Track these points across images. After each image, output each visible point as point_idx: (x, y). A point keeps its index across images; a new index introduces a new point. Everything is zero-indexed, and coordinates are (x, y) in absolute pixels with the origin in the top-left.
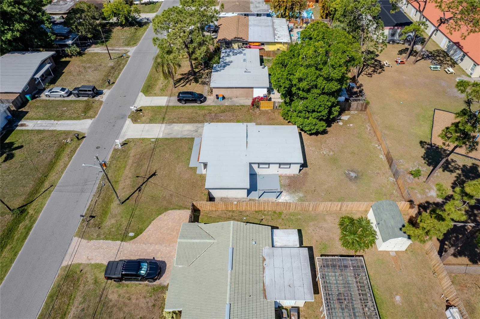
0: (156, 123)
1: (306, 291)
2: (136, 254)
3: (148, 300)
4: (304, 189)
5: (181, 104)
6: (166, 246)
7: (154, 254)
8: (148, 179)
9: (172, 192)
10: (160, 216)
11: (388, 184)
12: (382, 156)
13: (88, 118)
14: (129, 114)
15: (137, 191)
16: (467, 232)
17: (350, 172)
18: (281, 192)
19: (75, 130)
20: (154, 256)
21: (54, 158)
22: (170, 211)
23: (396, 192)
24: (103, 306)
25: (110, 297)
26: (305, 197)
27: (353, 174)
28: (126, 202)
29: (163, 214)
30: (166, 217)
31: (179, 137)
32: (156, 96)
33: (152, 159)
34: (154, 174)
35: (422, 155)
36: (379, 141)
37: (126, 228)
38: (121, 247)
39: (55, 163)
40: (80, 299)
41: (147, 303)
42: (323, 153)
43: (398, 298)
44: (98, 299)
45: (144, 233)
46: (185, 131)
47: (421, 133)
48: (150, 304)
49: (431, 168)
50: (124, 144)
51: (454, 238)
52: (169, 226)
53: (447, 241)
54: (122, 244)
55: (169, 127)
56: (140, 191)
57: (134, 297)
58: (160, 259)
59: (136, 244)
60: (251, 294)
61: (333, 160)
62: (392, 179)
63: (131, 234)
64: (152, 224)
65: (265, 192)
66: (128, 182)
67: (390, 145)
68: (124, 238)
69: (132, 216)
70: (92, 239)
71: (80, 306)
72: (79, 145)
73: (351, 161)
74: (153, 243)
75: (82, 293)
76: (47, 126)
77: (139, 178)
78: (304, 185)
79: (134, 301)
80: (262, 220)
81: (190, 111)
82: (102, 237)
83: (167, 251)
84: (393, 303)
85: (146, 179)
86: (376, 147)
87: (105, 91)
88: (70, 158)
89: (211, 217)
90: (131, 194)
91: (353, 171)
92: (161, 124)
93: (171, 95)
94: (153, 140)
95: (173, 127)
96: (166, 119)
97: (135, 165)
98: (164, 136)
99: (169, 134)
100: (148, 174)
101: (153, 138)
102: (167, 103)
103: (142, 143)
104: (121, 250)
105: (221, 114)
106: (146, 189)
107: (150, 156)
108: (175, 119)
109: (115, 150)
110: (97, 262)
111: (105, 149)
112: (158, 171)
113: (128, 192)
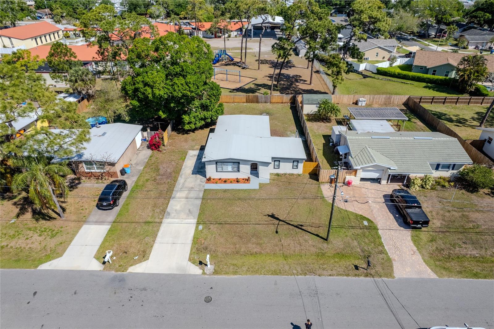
2: (386, 215)
8: (280, 220)
12: (245, 104)
14: (113, 272)
15: (303, 228)
23: (280, 104)
26: (291, 131)
28: (323, 236)
31: (199, 202)
32: (71, 241)
34: (273, 216)
35: (245, 93)
38: (385, 228)
40: (457, 249)
44: (448, 234)
45: (360, 213)
49: (256, 93)
50: (202, 264)
54: (381, 228)
55: (173, 215)
56: (302, 226)
58: (383, 198)
59: (375, 217)
62: (268, 104)
63: (366, 223)
64: (346, 209)
66: (286, 242)
68: (373, 228)
70: (388, 257)
71: (463, 246)
74: (369, 205)
75: (450, 249)
77: (279, 230)
78: (279, 131)
92: (162, 224)
93: (82, 221)
94: (201, 227)
95: (176, 210)
96: (149, 219)
97: (254, 240)
98: (194, 217)
99: (189, 213)
100: (271, 222)
101: (197, 227)
102: (105, 223)
103: (205, 239)
104: (388, 228)
105: (162, 171)
106: (297, 221)
107: (236, 225)
108: (154, 210)
109: (216, 272)
110: (412, 244)
111: (212, 288)
112: (267, 213)
113: (307, 237)
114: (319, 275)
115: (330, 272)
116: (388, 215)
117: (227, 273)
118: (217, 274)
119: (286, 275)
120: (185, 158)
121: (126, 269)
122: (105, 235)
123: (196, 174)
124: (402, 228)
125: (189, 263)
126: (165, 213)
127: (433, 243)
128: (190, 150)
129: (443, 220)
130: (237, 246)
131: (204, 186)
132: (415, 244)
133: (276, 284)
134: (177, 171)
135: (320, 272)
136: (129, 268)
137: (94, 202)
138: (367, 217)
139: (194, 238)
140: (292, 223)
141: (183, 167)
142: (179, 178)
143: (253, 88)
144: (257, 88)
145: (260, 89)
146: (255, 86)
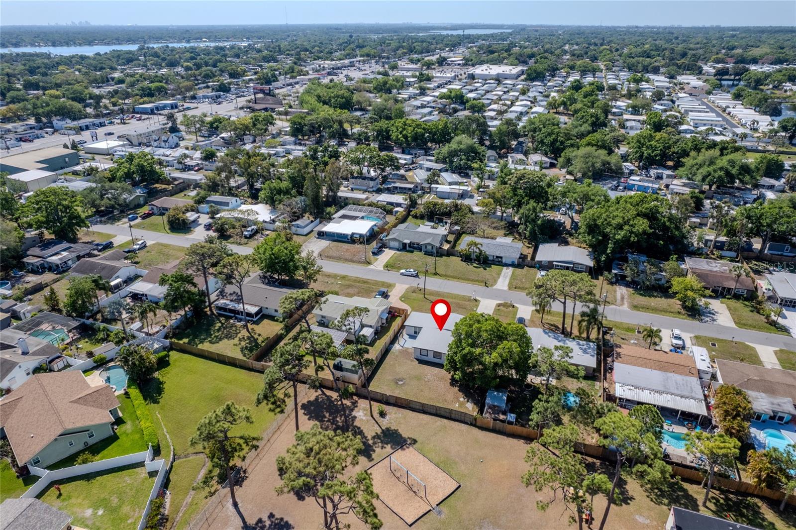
13: (510, 288)
14: (509, 303)
17: (403, 382)
18: (403, 347)
19: (497, 284)
21: (472, 280)
27: (400, 383)
32: (531, 313)
42: (429, 375)
49: (383, 428)
61: (419, 377)
65: (405, 341)
70: (406, 290)
80: (387, 336)
82: (406, 292)
117: (467, 296)
119: (446, 292)
122: (517, 313)
125: (480, 300)
133: (451, 291)
136: (503, 303)
139: (478, 306)
143: (380, 444)
144: (375, 443)
145: (374, 438)
146: (374, 451)
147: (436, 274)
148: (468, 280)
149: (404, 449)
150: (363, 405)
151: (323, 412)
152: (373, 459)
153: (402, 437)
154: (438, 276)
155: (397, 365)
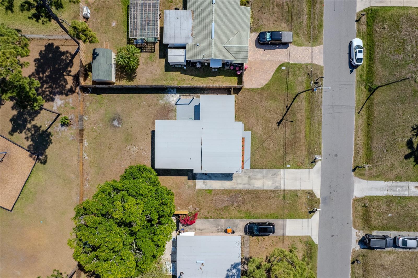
0: (290, 190)
1: (168, 16)
2: (277, 53)
3: (263, 23)
4: (158, 108)
5: (271, 221)
6: (258, 59)
7: (265, 53)
8: (283, 119)
9: (261, 104)
10: (267, 83)
11: (91, 113)
12: (86, 145)
13: (360, 199)
14: (320, 205)
15: (288, 106)
16: (50, 69)
17: (117, 125)
18: (176, 104)
19: (366, 181)
20: (264, 51)
21: (371, 145)
22: (260, 87)
23: (87, 105)
24: (288, 20)
25: (286, 25)
26: (158, 100)
27: (116, 123)
28: (295, 96)
29: (264, 84)
30: (262, 82)
31: (265, 171)
32: (299, 236)
33: (285, 141)
34: (279, 123)
35: (51, 145)
36: (83, 162)
37: (289, 73)
38: (288, 58)
39: (368, 139)
40: (303, 24)
41: (263, 22)
42: (136, 147)
43: (114, 24)
44: (293, 24)
45: (275, 69)
46: (261, 179)
47: (40, 174)
48: (261, 21)
49: (49, 130)
50: (314, 162)
51: (62, 64)
52: (258, 74)
53: (67, 62)
54: (288, 60)
55: (277, 185)
56: (287, 106)
57: (272, 25)
58: (260, 49)
59: (279, 60)
60: (201, 12)
61: (129, 139)
62: (86, 118)
63: (284, 68)
64: (271, 77)
65: (189, 104)
66: (298, 116)
67: (74, 159)
68: (288, 65)
69: (287, 84)
70: (309, 64)
71: (302, 20)
72: (355, 161)
73: (114, 138)
74: (267, 61)
75: (304, 28)
76: (396, 186)
77: (290, 120)
78: (157, 111)
79: (271, 23)
80: (192, 80)
81: (260, 210)
82: (304, 66)
83: (257, 55)
84: (117, 21)
85: (285, 118)
86: (87, 156)
87: (358, 247)
88: (356, 145)
89: (229, 82)
90: (293, 103)
91: (115, 127)
92: (285, 189)
93: (283, 238)
94: (288, 166)
95: (273, 184)
96: (281, 198)
97: (298, 135)
98: (279, 171)
99: (275, 175)
100: (284, 124)
101: (288, 168)
102: (285, 223)
103: (298, 162)
104: (288, 56)
105: (228, 204)
106: (282, 109)
107: (287, 145)
108: (273, 197)
109: (320, 154)
110: (301, 48)
111: (329, 155)
112: (276, 127)
113: (296, 105)
114: (322, 103)
115: (320, 97)
116: (276, 52)
117: (320, 148)
118: (321, 153)
119: (321, 119)
120: (209, 190)
121: (319, 199)
122: (295, 219)
123: (232, 177)
124: (289, 48)
125: (314, 168)
126: (275, 190)
127: (300, 35)
128: (195, 188)
129: (282, 20)
130: (302, 144)
131: (247, 170)
132: (300, 46)
133: (327, 125)
134: (228, 192)
135: (319, 103)
136: (318, 198)
137: (266, 239)
138: (278, 66)
139: (297, 168)
140: (285, 112)
141: (224, 189)
142: (238, 189)
143: (30, 134)
144: (29, 130)
145: (35, 126)
146: (21, 132)
147: (372, 90)
148: (369, 137)
149: (31, 156)
150: (71, 100)
151: (49, 67)
152: (12, 135)
153: (45, 149)
154: (365, 94)
155: (141, 109)
